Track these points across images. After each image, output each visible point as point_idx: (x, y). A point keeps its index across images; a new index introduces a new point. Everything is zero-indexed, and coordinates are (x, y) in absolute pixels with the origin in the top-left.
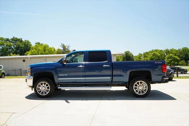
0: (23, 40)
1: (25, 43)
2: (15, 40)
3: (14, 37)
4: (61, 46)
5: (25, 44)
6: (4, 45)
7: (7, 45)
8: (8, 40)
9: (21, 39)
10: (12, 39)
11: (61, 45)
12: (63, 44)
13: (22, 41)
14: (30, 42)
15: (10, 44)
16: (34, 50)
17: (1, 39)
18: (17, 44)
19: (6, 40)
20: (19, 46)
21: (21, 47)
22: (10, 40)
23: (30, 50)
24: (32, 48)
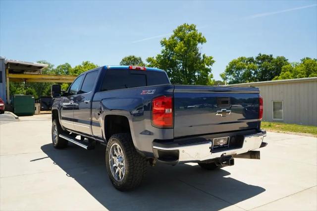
0: (275, 57)
2: (263, 58)
3: (260, 54)
5: (276, 64)
6: (244, 68)
7: (248, 68)
8: (251, 60)
9: (271, 56)
10: (257, 58)
13: (272, 59)
14: (286, 58)
15: (253, 66)
16: (287, 72)
17: (242, 59)
18: (263, 65)
19: (249, 61)
20: (267, 67)
21: (270, 70)
22: (255, 60)
23: (280, 73)
24: (285, 69)
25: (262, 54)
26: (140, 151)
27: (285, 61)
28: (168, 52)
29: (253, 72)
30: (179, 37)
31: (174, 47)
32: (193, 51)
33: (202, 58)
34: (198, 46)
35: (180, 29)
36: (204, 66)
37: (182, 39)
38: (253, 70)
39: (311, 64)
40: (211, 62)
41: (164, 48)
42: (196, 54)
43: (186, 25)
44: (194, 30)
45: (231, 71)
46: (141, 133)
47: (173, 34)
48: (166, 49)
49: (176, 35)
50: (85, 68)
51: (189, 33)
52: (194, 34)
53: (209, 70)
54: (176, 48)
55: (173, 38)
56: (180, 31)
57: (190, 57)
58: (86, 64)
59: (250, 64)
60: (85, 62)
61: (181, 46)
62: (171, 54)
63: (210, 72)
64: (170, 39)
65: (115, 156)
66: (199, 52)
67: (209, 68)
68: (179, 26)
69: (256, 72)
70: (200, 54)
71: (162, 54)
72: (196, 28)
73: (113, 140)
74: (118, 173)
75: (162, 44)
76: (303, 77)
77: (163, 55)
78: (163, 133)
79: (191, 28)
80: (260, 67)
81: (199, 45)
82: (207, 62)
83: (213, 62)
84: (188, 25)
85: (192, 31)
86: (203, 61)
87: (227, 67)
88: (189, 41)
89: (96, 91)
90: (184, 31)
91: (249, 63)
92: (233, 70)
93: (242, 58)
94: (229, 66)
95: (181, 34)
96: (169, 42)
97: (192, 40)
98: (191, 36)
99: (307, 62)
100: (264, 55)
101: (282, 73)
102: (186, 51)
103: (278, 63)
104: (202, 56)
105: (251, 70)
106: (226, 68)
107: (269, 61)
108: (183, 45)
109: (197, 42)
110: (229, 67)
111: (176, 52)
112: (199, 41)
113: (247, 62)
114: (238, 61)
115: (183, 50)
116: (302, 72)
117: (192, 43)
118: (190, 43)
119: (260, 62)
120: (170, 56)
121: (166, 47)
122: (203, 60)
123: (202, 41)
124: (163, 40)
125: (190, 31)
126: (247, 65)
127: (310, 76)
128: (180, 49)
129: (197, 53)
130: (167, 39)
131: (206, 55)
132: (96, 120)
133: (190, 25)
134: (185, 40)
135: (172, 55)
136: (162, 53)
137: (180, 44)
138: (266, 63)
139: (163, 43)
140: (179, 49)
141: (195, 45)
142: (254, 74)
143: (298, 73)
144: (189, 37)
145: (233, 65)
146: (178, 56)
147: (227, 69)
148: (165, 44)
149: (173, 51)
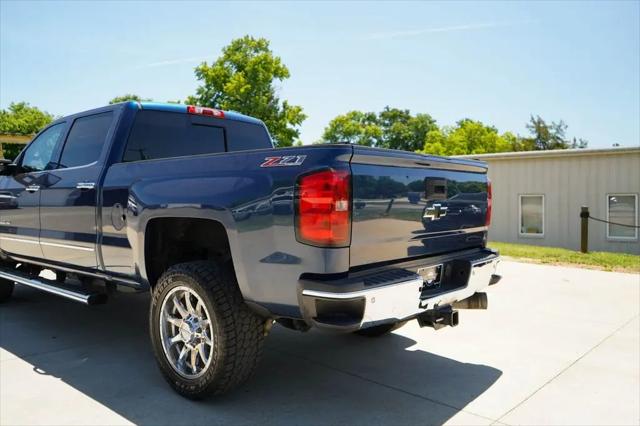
0: (413, 114)
1: (417, 123)
2: (393, 116)
3: (387, 108)
4: (528, 126)
5: (416, 127)
6: (359, 133)
7: (366, 133)
8: (371, 118)
9: (407, 112)
10: (383, 115)
11: (532, 124)
12: (536, 120)
13: (408, 118)
14: (433, 118)
15: (376, 130)
16: (436, 144)
17: (355, 116)
18: (392, 128)
19: (368, 119)
20: (399, 133)
21: (405, 138)
22: (378, 118)
23: (423, 143)
24: (433, 138)
25: (391, 108)
26: (257, 303)
27: (430, 122)
28: (211, 92)
29: (375, 141)
30: (234, 62)
31: (225, 82)
32: (264, 94)
33: (281, 109)
34: (273, 84)
35: (237, 47)
36: (285, 126)
37: (240, 68)
38: (375, 137)
39: (477, 130)
40: (299, 118)
41: (203, 83)
42: (269, 100)
43: (250, 38)
44: (266, 50)
45: (335, 137)
46: (263, 261)
47: (222, 55)
48: (207, 86)
49: (228, 57)
50: (17, 118)
51: (255, 56)
52: (265, 59)
53: (295, 134)
54: (229, 84)
55: (222, 63)
56: (237, 50)
57: (257, 105)
58: (19, 109)
59: (369, 124)
60: (16, 104)
61: (239, 81)
62: (218, 96)
63: (297, 137)
64: (214, 65)
65: (178, 316)
66: (275, 96)
67: (295, 129)
68: (236, 39)
69: (380, 142)
70: (277, 101)
71: (199, 96)
72: (269, 48)
73: (174, 279)
74: (188, 358)
75: (198, 75)
76: (462, 154)
77: (201, 99)
78: (327, 259)
79: (260, 46)
80: (386, 132)
81: (276, 83)
82: (291, 117)
83: (304, 117)
84: (253, 40)
85: (261, 54)
86: (283, 116)
87: (326, 129)
88: (255, 72)
89: (112, 160)
90: (245, 52)
91: (366, 123)
92: (338, 136)
93: (355, 114)
94: (329, 127)
95: (238, 56)
96: (214, 71)
97: (261, 69)
98: (260, 62)
99: (469, 126)
100: (394, 110)
101: (427, 144)
102: (248, 93)
103: (420, 127)
104: (280, 105)
105: (371, 138)
106: (324, 132)
107: (404, 122)
108: (242, 79)
109: (272, 76)
110: (329, 131)
111: (229, 94)
112: (276, 74)
113: (363, 122)
114: (347, 120)
115: (242, 90)
116: (461, 144)
117: (261, 76)
118: (257, 76)
119: (387, 122)
120: (215, 100)
121: (207, 82)
122: (284, 112)
123: (281, 73)
124: (201, 67)
125: (256, 51)
126: (364, 126)
127: (474, 152)
128: (237, 88)
129: (272, 98)
130: (210, 65)
131: (289, 104)
132: (115, 231)
133: (257, 39)
134: (246, 69)
135: (219, 99)
136: (198, 93)
137: (236, 79)
138: (397, 125)
139: (201, 73)
140: (235, 88)
141: (267, 81)
142: (377, 144)
143: (455, 145)
144: (255, 64)
145: (338, 126)
146: (232, 102)
147: (327, 134)
148: (206, 76)
149: (221, 90)
